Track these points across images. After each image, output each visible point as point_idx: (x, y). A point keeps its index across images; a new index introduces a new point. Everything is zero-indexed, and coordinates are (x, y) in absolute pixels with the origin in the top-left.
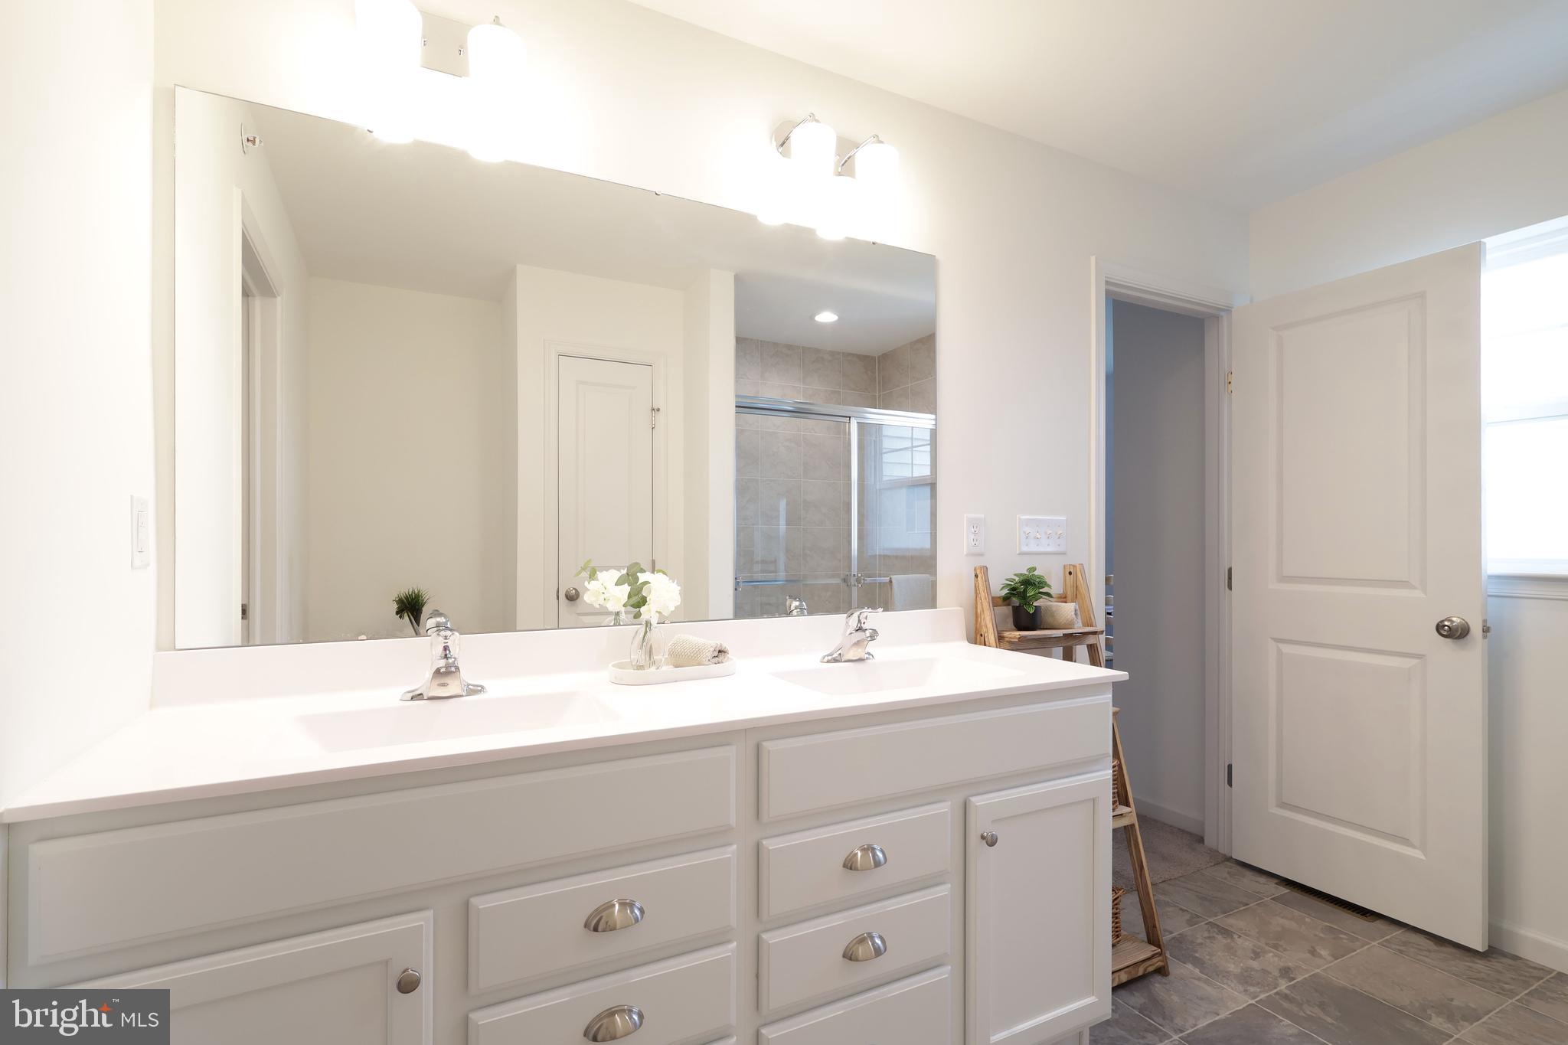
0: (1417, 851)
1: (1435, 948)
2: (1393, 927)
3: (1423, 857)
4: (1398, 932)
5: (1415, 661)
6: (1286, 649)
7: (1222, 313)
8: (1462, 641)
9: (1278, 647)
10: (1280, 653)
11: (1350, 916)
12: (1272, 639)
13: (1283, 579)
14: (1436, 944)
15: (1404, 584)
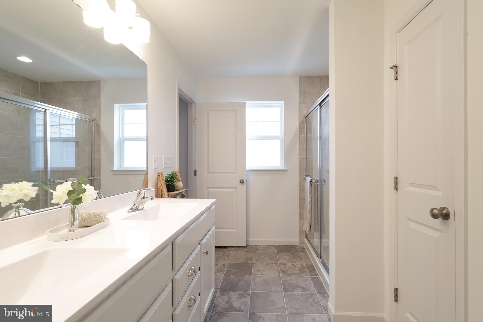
0: (235, 230)
1: (239, 249)
2: (231, 248)
3: (236, 231)
4: (233, 249)
5: (235, 189)
6: (209, 190)
7: (193, 103)
8: (243, 184)
9: (208, 190)
10: (208, 191)
11: (224, 249)
12: (206, 188)
13: (209, 173)
14: (239, 248)
15: (233, 172)
